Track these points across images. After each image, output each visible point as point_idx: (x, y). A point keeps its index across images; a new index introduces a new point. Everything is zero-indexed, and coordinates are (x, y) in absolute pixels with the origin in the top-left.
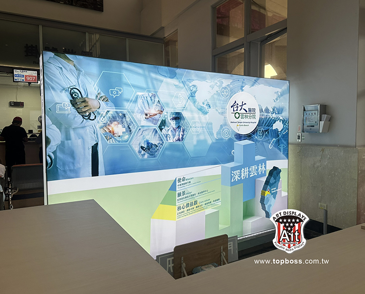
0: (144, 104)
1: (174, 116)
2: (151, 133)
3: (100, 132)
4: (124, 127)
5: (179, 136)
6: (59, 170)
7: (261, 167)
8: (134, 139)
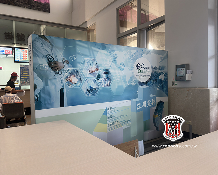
0: (88, 65)
1: (105, 72)
2: (92, 82)
3: (65, 81)
4: (78, 78)
5: (108, 83)
6: (42, 104)
7: (153, 101)
8: (83, 85)
